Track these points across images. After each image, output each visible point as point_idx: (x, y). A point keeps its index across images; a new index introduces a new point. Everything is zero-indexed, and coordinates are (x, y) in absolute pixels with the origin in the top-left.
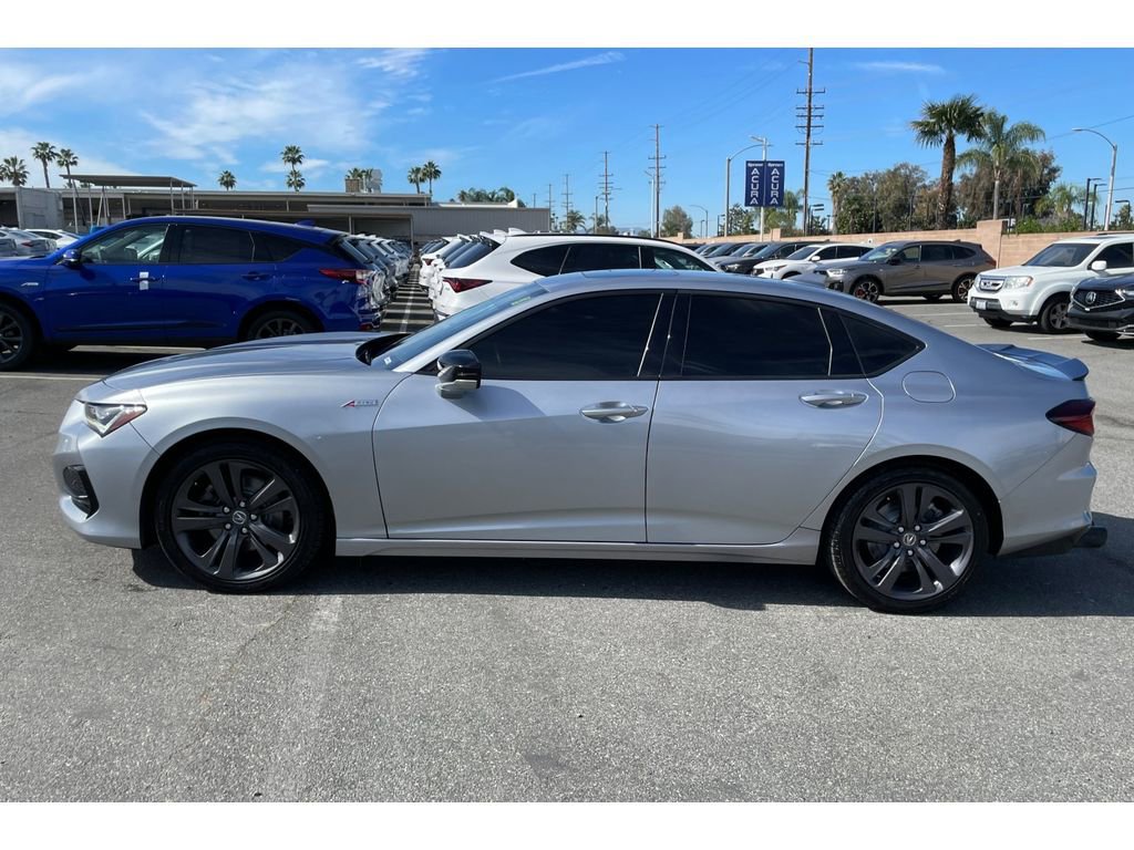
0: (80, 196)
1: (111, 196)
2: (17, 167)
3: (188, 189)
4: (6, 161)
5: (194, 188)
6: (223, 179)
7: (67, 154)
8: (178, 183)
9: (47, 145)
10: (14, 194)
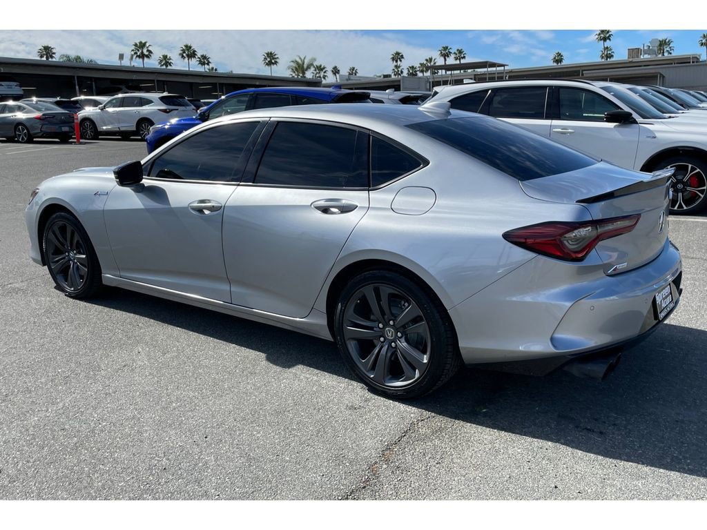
0: (436, 80)
1: (456, 78)
2: (432, 64)
3: (502, 68)
4: (427, 60)
5: (506, 68)
6: (555, 58)
7: (460, 52)
8: (493, 65)
9: (447, 48)
10: (399, 81)
